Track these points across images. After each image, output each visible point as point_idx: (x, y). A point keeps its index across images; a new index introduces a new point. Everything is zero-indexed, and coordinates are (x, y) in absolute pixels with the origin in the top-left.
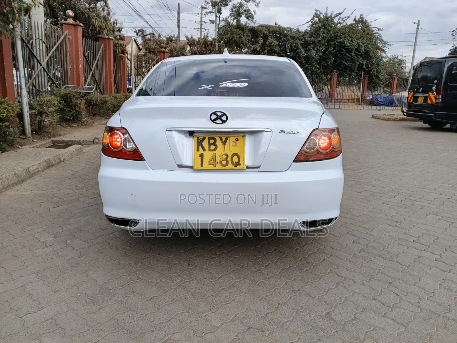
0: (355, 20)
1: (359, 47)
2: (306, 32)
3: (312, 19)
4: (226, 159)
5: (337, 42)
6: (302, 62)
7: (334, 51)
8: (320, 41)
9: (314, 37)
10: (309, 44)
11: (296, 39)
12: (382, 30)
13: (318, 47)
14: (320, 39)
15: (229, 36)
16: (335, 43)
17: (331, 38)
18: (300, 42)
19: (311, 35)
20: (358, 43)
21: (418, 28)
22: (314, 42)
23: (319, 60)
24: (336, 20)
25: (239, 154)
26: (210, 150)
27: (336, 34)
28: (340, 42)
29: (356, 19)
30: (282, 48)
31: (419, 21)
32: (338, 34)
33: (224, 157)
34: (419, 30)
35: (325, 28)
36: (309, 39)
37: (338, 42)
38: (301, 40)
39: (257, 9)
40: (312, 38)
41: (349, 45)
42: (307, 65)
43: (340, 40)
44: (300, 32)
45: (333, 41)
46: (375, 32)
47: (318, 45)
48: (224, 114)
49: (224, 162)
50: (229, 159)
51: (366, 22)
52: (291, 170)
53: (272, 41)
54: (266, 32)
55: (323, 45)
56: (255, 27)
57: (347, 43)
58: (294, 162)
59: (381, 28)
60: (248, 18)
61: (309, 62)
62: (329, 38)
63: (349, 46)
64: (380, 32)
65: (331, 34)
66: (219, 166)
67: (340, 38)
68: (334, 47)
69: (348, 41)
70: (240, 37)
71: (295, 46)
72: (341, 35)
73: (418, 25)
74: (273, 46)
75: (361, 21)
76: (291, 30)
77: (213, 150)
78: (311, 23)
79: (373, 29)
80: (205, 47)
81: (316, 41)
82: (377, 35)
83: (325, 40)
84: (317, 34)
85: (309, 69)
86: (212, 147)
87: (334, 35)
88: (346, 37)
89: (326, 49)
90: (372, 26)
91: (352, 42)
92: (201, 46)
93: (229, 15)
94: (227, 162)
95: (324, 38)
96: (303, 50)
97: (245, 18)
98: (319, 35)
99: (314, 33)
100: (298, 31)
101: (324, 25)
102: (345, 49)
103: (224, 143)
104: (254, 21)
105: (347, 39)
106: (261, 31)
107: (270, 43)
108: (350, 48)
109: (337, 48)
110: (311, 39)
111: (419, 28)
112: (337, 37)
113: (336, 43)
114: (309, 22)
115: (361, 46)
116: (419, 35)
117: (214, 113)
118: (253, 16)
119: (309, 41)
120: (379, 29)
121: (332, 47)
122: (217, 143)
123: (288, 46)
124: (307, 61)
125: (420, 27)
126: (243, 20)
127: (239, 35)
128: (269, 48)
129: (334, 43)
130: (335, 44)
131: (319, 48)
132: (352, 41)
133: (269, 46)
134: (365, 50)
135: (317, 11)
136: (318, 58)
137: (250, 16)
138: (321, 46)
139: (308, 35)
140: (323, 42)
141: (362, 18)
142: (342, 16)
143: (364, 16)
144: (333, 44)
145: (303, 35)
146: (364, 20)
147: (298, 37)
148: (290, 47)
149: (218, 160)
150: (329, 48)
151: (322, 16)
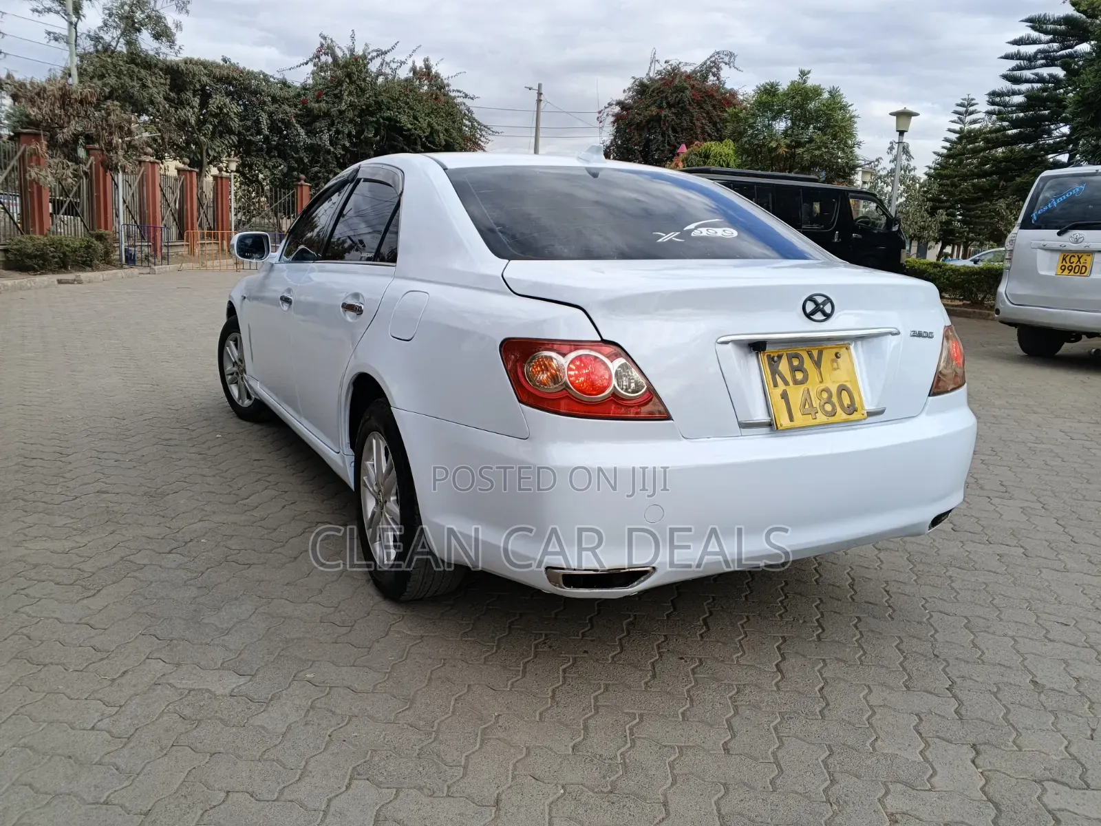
0: (414, 70)
1: (431, 133)
2: (304, 88)
3: (313, 58)
4: (829, 401)
5: (381, 117)
6: (302, 159)
7: (378, 138)
8: (341, 112)
9: (327, 102)
10: (317, 118)
11: (283, 104)
12: (472, 99)
13: (340, 126)
14: (343, 107)
15: (112, 80)
16: (378, 120)
17: (368, 106)
18: (293, 111)
19: (319, 96)
20: (430, 125)
21: (539, 101)
22: (327, 114)
23: (343, 156)
24: (373, 67)
25: (848, 385)
26: (796, 382)
27: (380, 98)
28: (389, 119)
29: (416, 67)
30: (249, 123)
31: (540, 86)
32: (384, 98)
33: (825, 395)
34: (542, 104)
35: (352, 82)
36: (317, 105)
37: (383, 119)
38: (296, 106)
39: (182, 18)
40: (323, 105)
41: (410, 126)
42: (316, 169)
43: (387, 114)
44: (289, 87)
45: (372, 114)
46: (459, 100)
47: (338, 123)
48: (828, 300)
49: (828, 407)
50: (835, 399)
51: (437, 76)
52: (928, 414)
53: (225, 104)
54: (205, 79)
55: (351, 121)
56: (177, 65)
57: (405, 120)
58: (929, 395)
59: (471, 94)
60: (157, 37)
61: (317, 162)
62: (364, 107)
63: (409, 130)
64: (468, 102)
65: (368, 98)
66: (821, 418)
67: (388, 109)
68: (375, 128)
69: (406, 117)
70: (144, 86)
71: (282, 121)
72: (389, 103)
73: (540, 94)
74: (227, 114)
75: (426, 73)
76: (266, 78)
77: (802, 382)
78: (315, 66)
79: (452, 94)
80: (63, 106)
81: (334, 111)
82: (462, 107)
83: (353, 111)
84: (334, 94)
85: (320, 178)
86: (799, 376)
87: (374, 101)
88: (401, 107)
89: (359, 133)
90: (451, 88)
91: (417, 120)
92: (53, 104)
93: (101, 24)
94: (834, 406)
95: (351, 105)
96: (302, 131)
97: (149, 36)
98: (339, 97)
99: (325, 91)
100: (284, 83)
101: (349, 75)
102: (402, 135)
103: (818, 364)
104: (177, 48)
105: (405, 112)
106: (194, 75)
107: (218, 107)
108: (413, 135)
109: (383, 133)
110: (319, 107)
111: (541, 100)
112: (380, 106)
113: (382, 121)
114: (307, 63)
115: (437, 132)
116: (542, 115)
117: (811, 299)
118: (174, 35)
119: (315, 112)
120: (466, 96)
121: (371, 129)
122: (805, 366)
123: (264, 118)
124: (313, 158)
125: (542, 98)
126: (146, 42)
127: (141, 80)
128: (216, 121)
129: (375, 119)
130: (377, 122)
131: (341, 129)
132: (415, 118)
133: (216, 115)
134: (445, 140)
135: (325, 38)
136: (340, 153)
137: (163, 33)
138: (347, 124)
139: (310, 95)
140: (350, 114)
141: (428, 67)
142: (388, 58)
143: (432, 62)
144: (373, 121)
145: (299, 95)
146: (434, 71)
147: (287, 99)
148: (268, 121)
149: (816, 403)
150: (363, 131)
151: (340, 54)
